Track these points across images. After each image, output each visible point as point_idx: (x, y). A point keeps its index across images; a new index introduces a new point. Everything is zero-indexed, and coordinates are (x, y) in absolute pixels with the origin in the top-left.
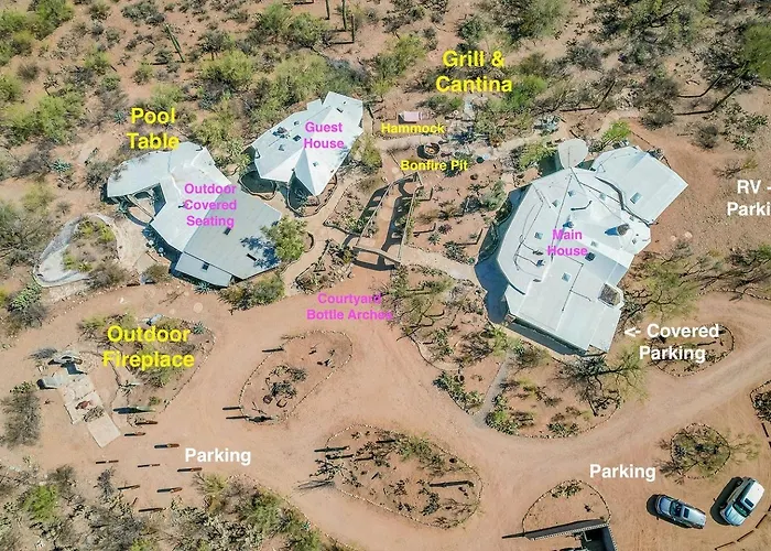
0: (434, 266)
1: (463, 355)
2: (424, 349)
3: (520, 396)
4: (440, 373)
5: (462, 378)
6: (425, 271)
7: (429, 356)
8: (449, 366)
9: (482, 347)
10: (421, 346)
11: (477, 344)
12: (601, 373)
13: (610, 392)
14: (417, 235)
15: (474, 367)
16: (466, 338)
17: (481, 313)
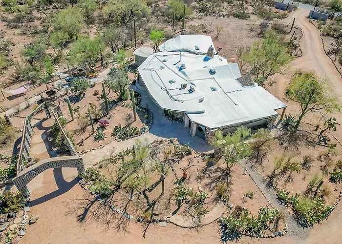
0: (117, 152)
1: (215, 192)
2: (178, 219)
3: (287, 181)
4: (218, 226)
5: (239, 209)
6: (112, 160)
7: (189, 222)
8: (216, 212)
9: (219, 174)
10: (173, 219)
11: (214, 175)
12: (296, 126)
13: (316, 130)
14: (81, 144)
15: (234, 193)
16: (200, 178)
17: (189, 153)
